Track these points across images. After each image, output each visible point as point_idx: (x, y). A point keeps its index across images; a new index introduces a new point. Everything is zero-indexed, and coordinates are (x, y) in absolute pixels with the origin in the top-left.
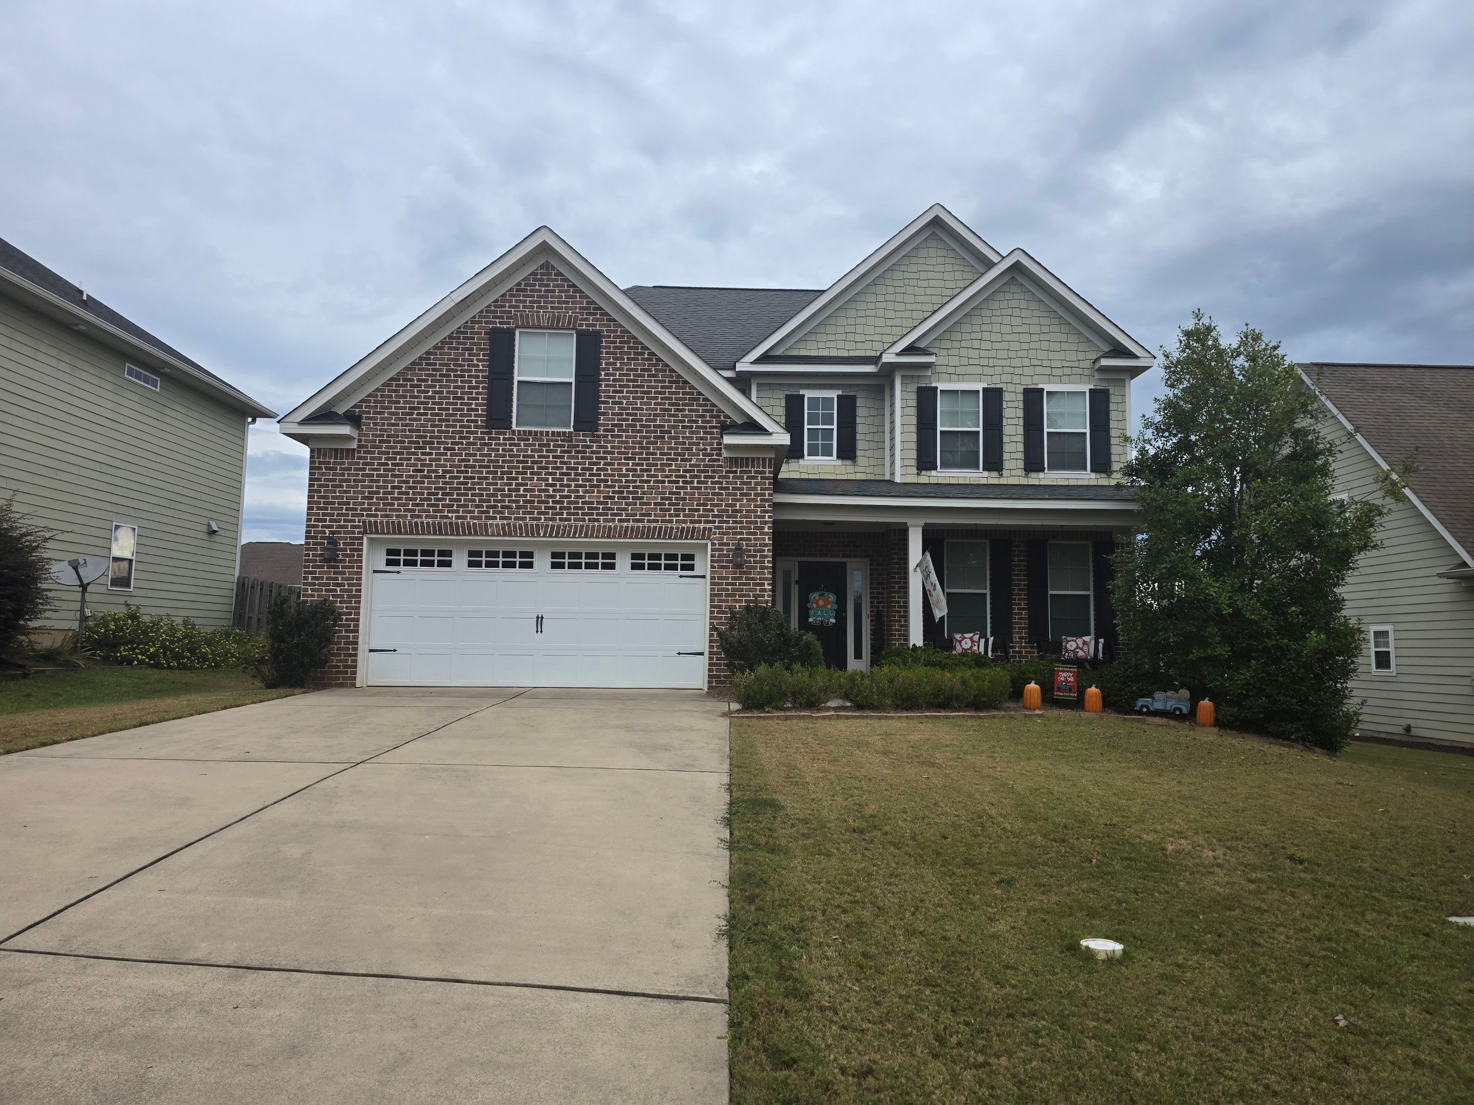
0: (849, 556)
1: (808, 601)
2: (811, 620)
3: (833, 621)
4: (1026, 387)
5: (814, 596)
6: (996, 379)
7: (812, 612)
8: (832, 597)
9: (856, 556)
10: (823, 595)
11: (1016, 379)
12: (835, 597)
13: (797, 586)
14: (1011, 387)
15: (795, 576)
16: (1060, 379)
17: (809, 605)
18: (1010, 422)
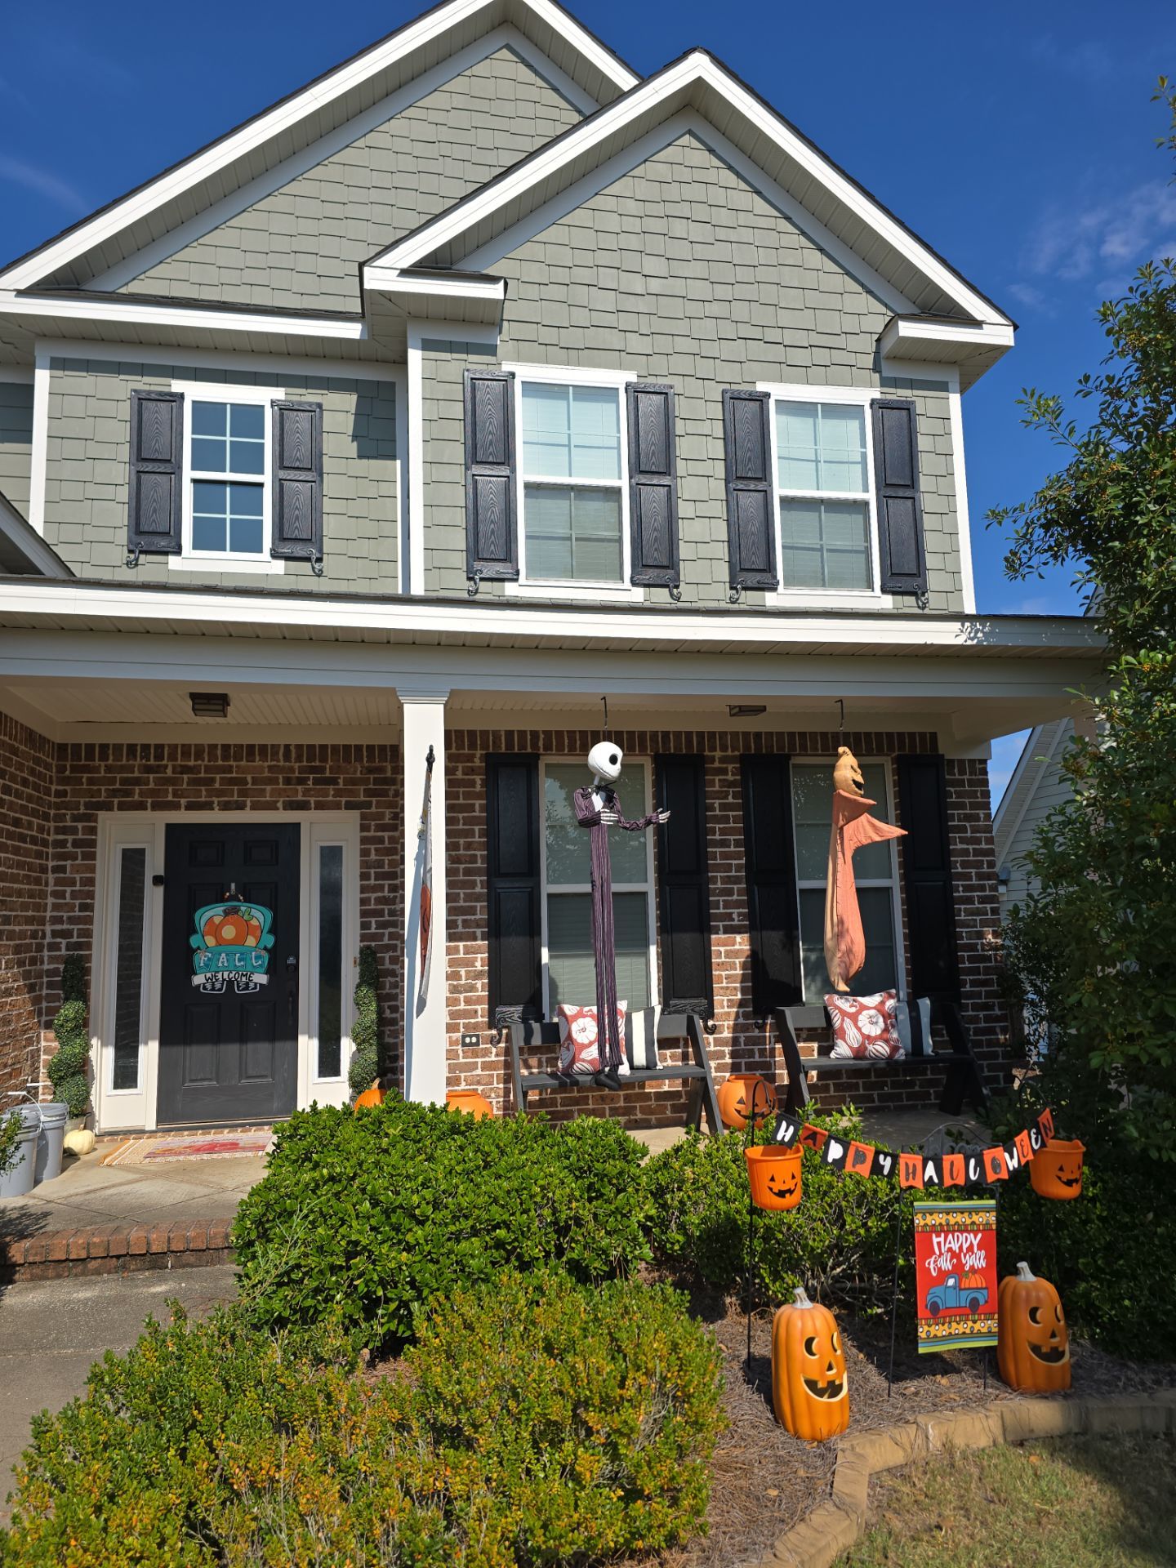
0: (302, 806)
1: (193, 930)
2: (198, 980)
3: (261, 979)
4: (727, 386)
5: (209, 915)
6: (659, 364)
7: (200, 959)
8: (260, 916)
9: (320, 806)
10: (235, 911)
11: (705, 368)
12: (269, 915)
13: (160, 890)
14: (694, 387)
15: (155, 864)
16: (806, 373)
17: (194, 941)
18: (694, 468)
